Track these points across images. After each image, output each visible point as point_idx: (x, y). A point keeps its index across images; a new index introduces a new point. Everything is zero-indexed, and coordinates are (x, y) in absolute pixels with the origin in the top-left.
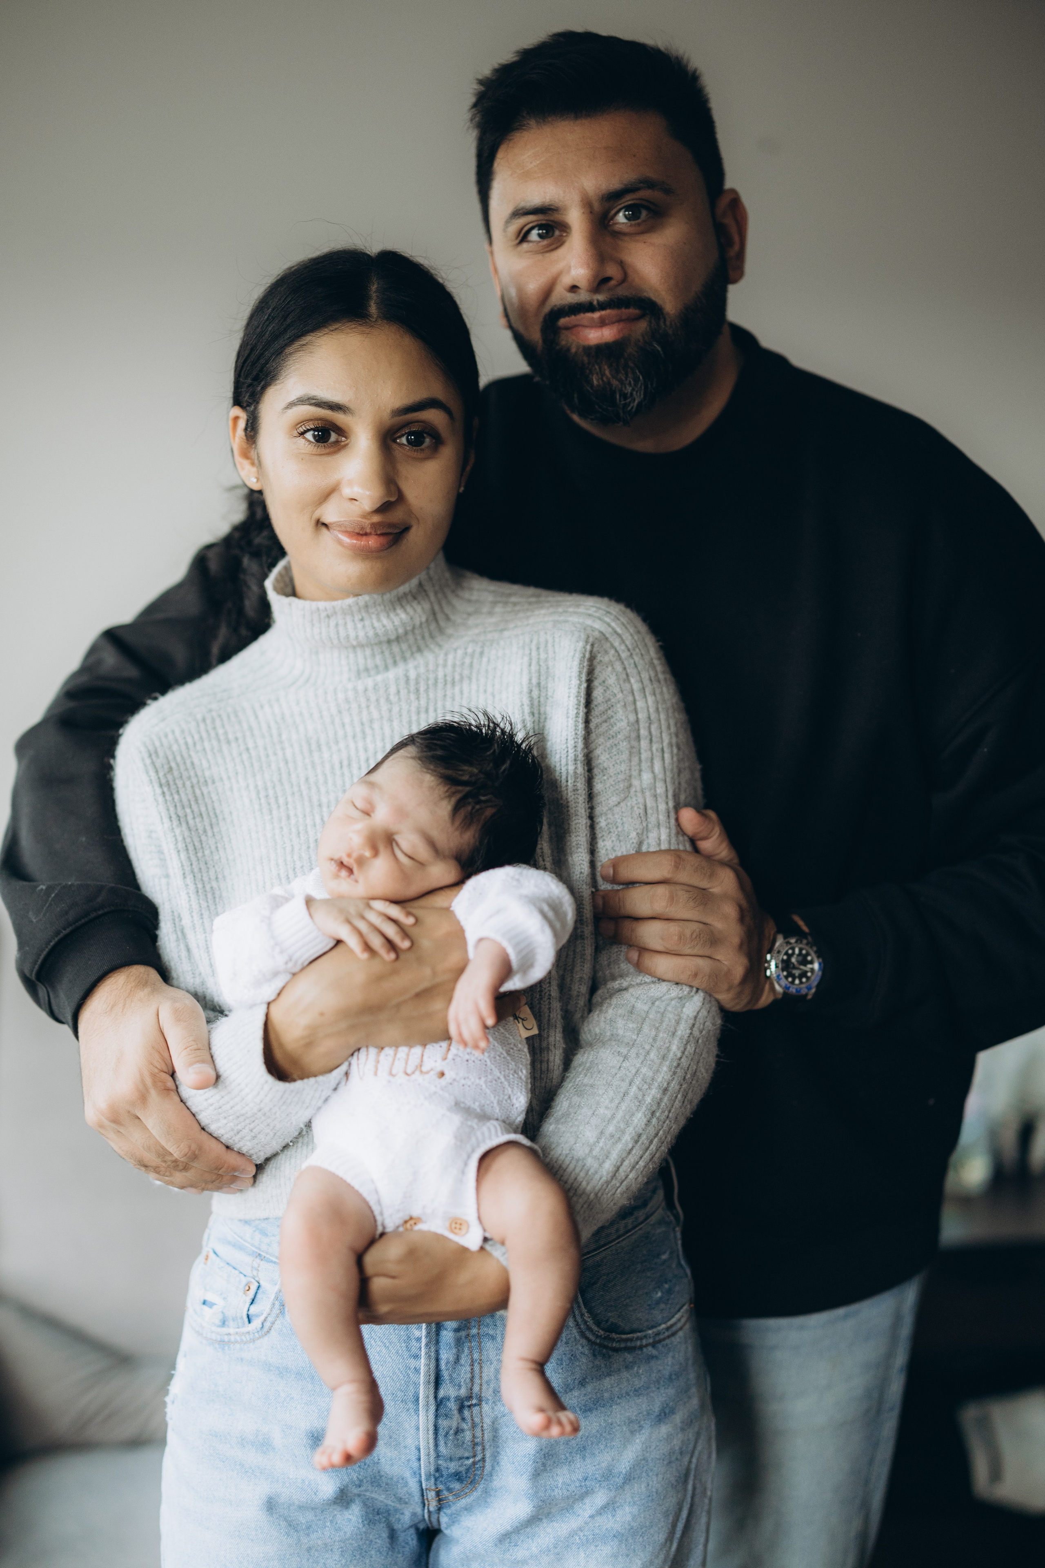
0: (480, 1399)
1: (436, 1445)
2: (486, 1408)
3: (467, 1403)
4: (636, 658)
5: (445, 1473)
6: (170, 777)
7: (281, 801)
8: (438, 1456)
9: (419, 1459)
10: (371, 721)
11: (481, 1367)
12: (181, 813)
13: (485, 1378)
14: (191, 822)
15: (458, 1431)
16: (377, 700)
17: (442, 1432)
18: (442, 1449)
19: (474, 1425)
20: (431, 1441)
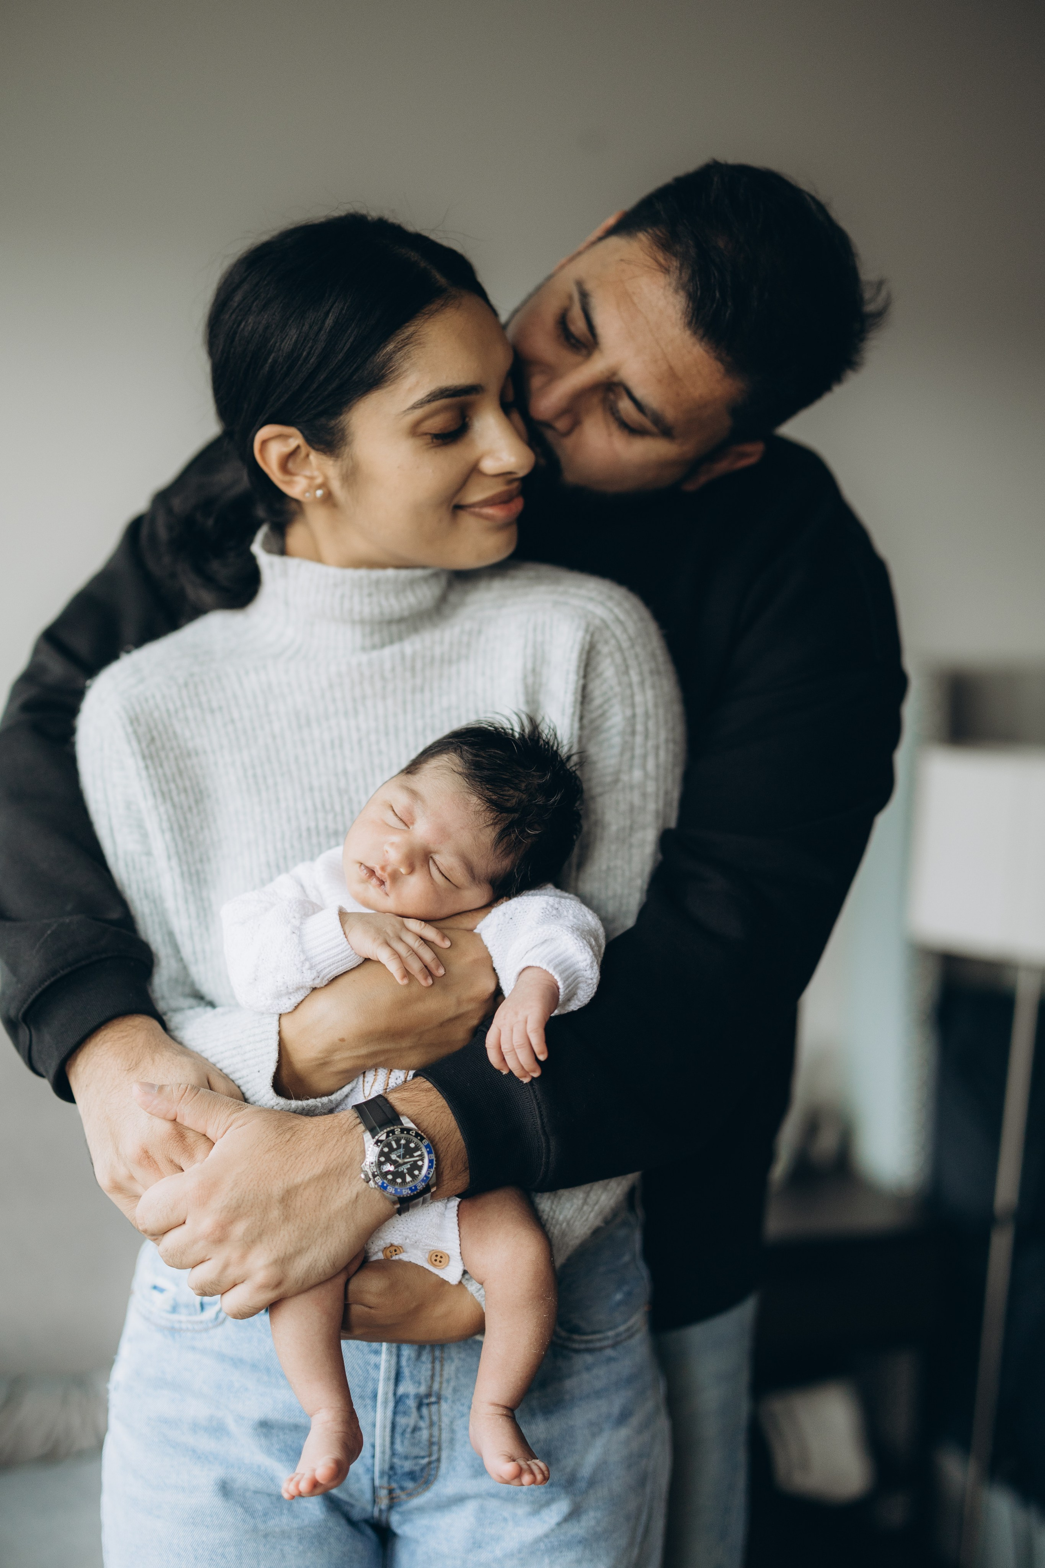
0: (439, 1398)
1: (392, 1443)
2: (444, 1406)
3: (426, 1401)
4: (638, 649)
5: (399, 1471)
6: (153, 748)
7: (270, 781)
8: (393, 1454)
9: (373, 1456)
10: (364, 697)
11: (442, 1365)
12: (165, 789)
13: (446, 1376)
14: (176, 799)
15: (415, 1429)
16: (372, 677)
17: (399, 1430)
18: (398, 1447)
19: (432, 1424)
20: (388, 1439)
